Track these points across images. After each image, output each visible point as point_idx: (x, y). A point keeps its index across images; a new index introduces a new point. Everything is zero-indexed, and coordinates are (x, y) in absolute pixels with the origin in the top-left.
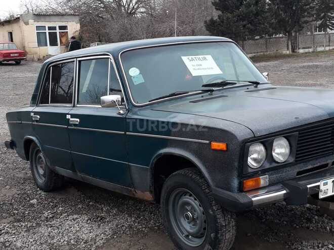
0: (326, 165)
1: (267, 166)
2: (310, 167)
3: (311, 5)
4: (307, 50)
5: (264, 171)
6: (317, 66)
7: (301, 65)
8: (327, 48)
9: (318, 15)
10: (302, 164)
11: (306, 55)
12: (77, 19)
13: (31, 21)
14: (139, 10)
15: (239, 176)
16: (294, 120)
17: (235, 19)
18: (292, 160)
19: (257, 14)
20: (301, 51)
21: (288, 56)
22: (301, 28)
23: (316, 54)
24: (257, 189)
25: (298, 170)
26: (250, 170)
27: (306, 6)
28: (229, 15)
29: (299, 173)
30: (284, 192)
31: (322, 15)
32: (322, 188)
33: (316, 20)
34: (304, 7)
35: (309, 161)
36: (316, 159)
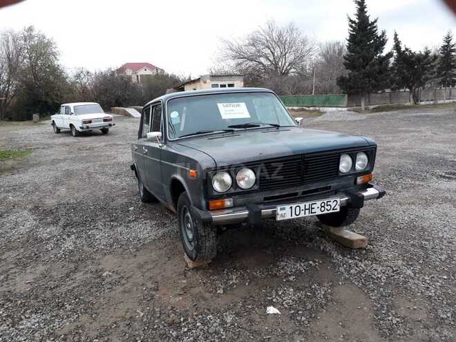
0: (296, 194)
1: (233, 191)
2: (277, 195)
3: (433, 64)
4: (428, 103)
5: (228, 195)
6: (428, 116)
7: (414, 115)
8: (447, 101)
9: (439, 73)
10: (269, 192)
11: (426, 106)
12: (242, 78)
13: (208, 81)
14: (291, 71)
15: (205, 198)
16: (258, 155)
17: (361, 76)
18: (256, 187)
19: (380, 72)
20: (423, 103)
21: (409, 107)
22: (422, 84)
23: (435, 106)
24: (222, 208)
25: (264, 196)
26: (215, 194)
27: (427, 64)
28: (356, 73)
29: (265, 199)
30: (247, 212)
31: (444, 72)
32: (279, 212)
33: (438, 77)
34: (425, 66)
35: (276, 190)
36: (284, 189)
